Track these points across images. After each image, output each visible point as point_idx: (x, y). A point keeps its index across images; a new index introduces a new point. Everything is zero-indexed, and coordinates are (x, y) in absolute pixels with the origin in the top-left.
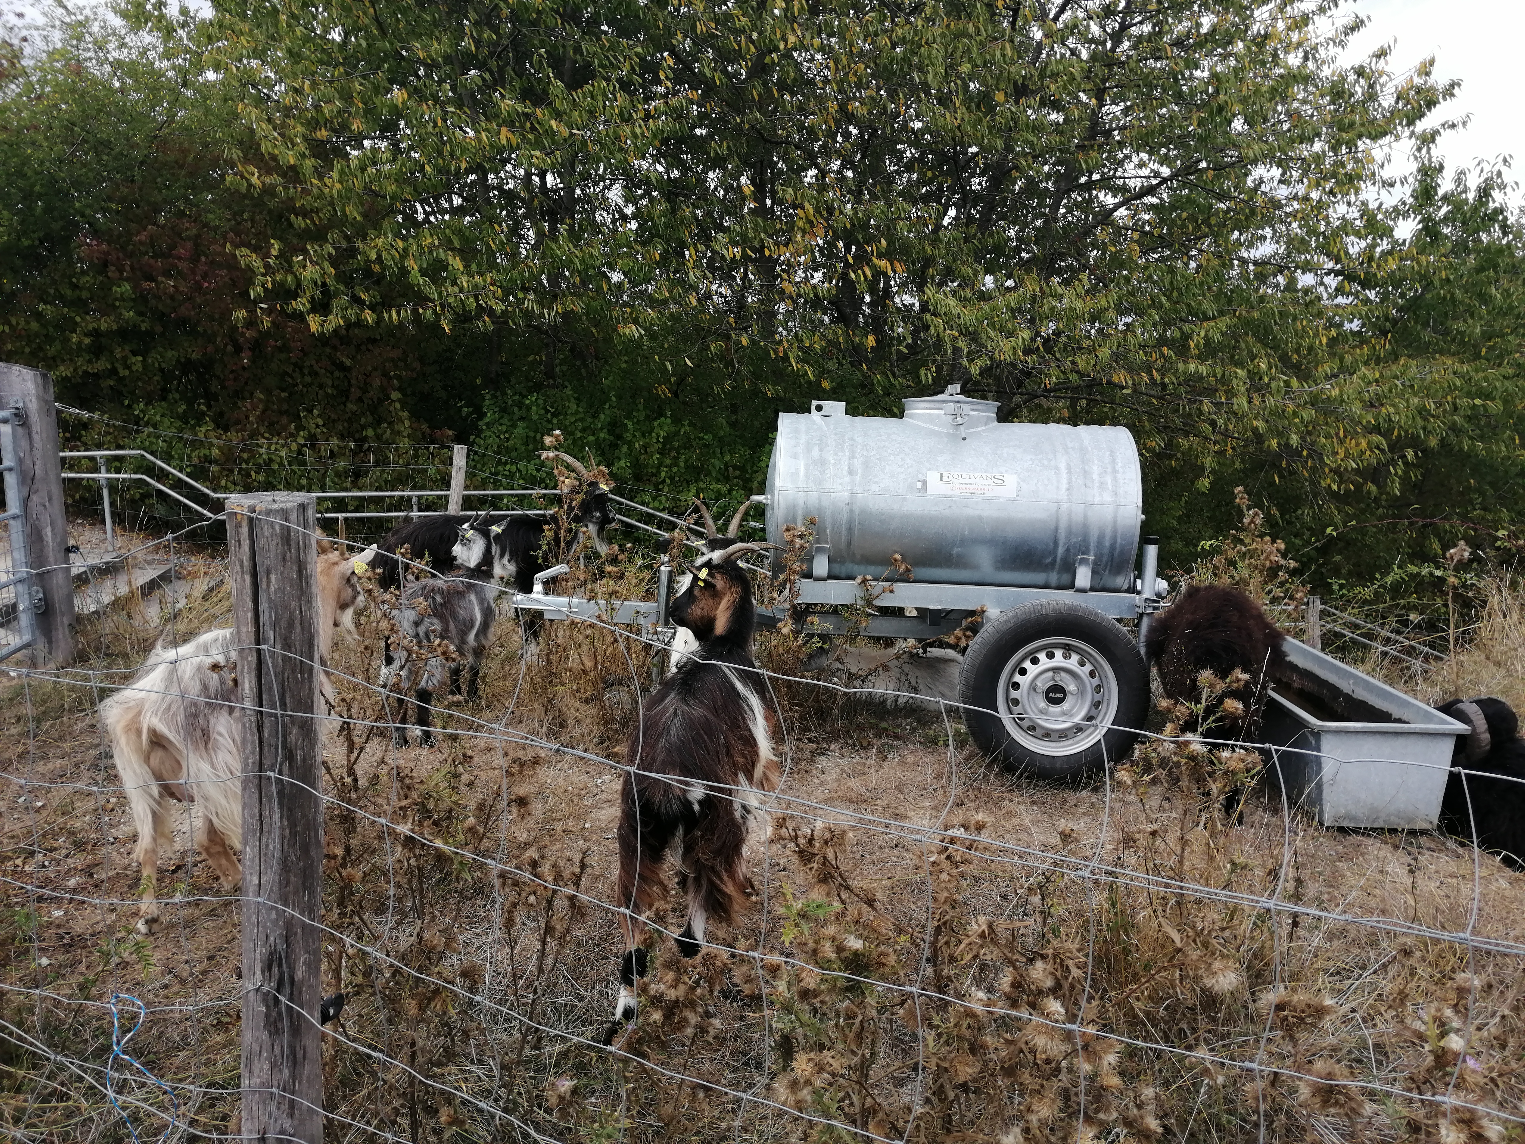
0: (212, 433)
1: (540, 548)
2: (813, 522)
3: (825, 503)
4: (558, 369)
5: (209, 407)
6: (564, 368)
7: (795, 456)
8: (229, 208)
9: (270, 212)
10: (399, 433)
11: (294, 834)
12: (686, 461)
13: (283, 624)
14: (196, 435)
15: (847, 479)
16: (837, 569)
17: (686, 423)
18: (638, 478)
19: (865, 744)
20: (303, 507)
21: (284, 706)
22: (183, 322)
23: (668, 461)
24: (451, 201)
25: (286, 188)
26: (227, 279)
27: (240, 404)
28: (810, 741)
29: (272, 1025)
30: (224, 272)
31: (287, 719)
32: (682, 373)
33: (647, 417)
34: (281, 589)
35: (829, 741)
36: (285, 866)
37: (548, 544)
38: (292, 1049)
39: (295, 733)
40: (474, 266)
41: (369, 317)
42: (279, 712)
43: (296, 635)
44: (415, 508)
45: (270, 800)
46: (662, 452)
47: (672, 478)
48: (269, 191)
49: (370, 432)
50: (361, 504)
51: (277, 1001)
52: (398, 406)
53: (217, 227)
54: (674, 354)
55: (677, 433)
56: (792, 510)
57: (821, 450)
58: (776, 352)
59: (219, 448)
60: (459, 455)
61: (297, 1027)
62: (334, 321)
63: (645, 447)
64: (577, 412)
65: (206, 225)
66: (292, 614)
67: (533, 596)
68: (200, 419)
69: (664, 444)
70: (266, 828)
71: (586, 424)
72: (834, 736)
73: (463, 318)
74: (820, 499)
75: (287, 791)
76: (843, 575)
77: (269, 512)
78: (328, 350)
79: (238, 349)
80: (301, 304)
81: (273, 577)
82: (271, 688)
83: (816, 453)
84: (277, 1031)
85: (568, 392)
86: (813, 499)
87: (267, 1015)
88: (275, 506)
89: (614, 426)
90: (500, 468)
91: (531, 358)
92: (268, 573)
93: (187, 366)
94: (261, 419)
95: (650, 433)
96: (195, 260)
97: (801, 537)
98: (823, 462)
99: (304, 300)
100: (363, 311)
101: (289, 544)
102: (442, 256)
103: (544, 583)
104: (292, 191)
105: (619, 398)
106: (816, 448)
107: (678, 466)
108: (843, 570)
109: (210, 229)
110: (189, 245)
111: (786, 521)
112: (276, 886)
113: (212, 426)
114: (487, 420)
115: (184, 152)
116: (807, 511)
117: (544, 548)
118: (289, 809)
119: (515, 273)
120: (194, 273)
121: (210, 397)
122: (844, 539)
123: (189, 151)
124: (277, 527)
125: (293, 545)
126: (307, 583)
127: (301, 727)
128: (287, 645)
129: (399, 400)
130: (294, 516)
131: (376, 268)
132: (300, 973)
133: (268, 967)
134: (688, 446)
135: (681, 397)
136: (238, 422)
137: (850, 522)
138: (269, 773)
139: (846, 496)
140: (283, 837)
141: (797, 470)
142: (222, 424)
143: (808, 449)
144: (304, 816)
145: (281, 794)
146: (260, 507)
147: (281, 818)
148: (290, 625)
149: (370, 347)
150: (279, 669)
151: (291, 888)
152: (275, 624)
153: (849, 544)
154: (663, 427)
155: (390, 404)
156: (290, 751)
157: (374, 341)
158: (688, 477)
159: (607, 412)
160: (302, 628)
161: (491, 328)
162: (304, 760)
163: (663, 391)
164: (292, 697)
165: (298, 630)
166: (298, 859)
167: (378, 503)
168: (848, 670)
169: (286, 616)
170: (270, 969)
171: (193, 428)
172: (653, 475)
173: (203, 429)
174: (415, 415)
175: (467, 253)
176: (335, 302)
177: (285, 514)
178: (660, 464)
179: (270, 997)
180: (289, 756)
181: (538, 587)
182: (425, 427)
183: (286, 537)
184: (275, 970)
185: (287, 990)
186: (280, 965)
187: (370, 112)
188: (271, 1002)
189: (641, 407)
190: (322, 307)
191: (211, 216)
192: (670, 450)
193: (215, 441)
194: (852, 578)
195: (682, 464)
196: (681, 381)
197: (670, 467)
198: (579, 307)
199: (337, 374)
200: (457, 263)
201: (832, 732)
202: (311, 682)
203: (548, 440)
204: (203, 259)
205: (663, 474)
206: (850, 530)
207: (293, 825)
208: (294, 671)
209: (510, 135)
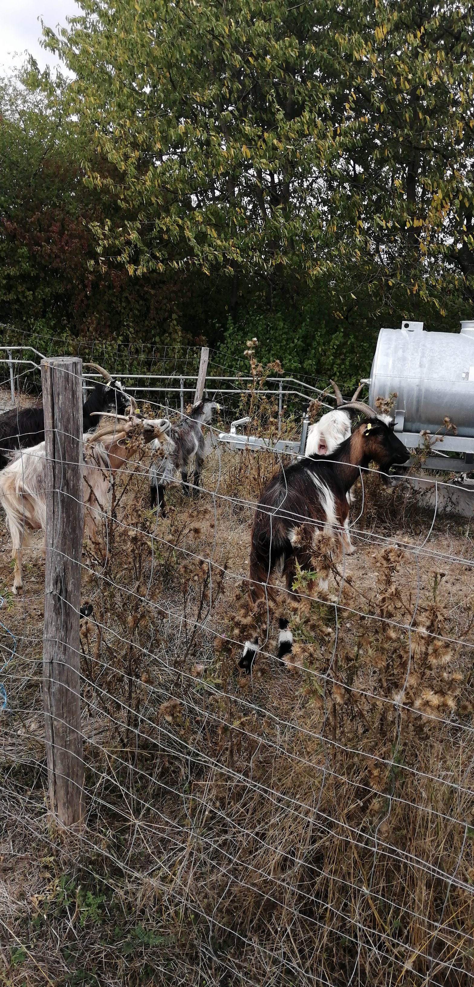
0: (69, 338)
1: (239, 406)
2: (395, 396)
3: (404, 384)
4: (272, 300)
5: (69, 322)
6: (276, 300)
7: (387, 355)
8: (82, 202)
9: (104, 204)
10: (175, 340)
11: (68, 521)
12: (350, 362)
13: (65, 420)
14: (61, 338)
15: (419, 370)
16: (409, 425)
17: (352, 337)
18: (318, 372)
19: (418, 532)
20: (75, 364)
21: (64, 459)
22: (56, 271)
23: (339, 361)
24: (213, 193)
25: (116, 187)
26: (78, 245)
27: (84, 320)
28: (385, 528)
29: (57, 611)
30: (76, 241)
31: (66, 466)
32: (351, 305)
33: (327, 332)
34: (64, 403)
35: (396, 529)
36: (64, 535)
37: (244, 405)
38: (66, 622)
39: (69, 473)
40: (223, 235)
41: (161, 267)
42: (62, 461)
43: (71, 425)
44: (182, 386)
45: (58, 504)
46: (336, 355)
47: (340, 372)
48: (105, 190)
49: (157, 339)
50: (153, 382)
51: (59, 599)
52: (175, 322)
53: (74, 213)
54: (346, 291)
55: (345, 343)
56: (382, 389)
57: (404, 352)
58: (411, 291)
59: (73, 347)
60: (205, 354)
61: (68, 613)
62: (141, 270)
63: (325, 351)
64: (284, 328)
65: (68, 212)
66: (69, 415)
67: (231, 434)
68: (63, 330)
69: (337, 350)
70: (56, 517)
71: (289, 336)
72: (400, 527)
73: (215, 267)
74: (400, 382)
75: (66, 500)
76: (414, 429)
77: (59, 365)
78: (137, 287)
79: (85, 286)
80: (123, 258)
81: (61, 397)
82: (59, 450)
83: (400, 353)
84: (59, 613)
85: (279, 315)
86: (396, 382)
87: (55, 605)
88: (62, 363)
89: (307, 339)
90: (234, 363)
91: (257, 294)
92: (59, 395)
93: (57, 297)
94: (96, 330)
95: (329, 343)
96: (61, 233)
97: (387, 404)
98: (404, 359)
99: (125, 256)
100: (158, 263)
101: (68, 381)
102: (204, 230)
103: (237, 428)
104: (119, 188)
105: (311, 319)
106: (401, 351)
107: (345, 364)
108: (415, 426)
109: (70, 214)
110: (58, 224)
111: (379, 394)
112: (60, 544)
113: (69, 332)
114: (229, 332)
115: (59, 167)
116: (392, 389)
117: (241, 407)
118: (66, 509)
119: (247, 240)
120: (61, 242)
121: (70, 316)
122: (414, 408)
123: (61, 167)
124: (63, 373)
125: (70, 382)
126: (77, 401)
127: (73, 470)
128: (66, 430)
129: (176, 319)
130: (71, 368)
131: (166, 237)
132: (70, 588)
133: (56, 583)
134: (352, 351)
135: (350, 320)
136: (83, 331)
137: (419, 397)
138: (57, 490)
139: (417, 381)
140: (64, 522)
141: (388, 363)
142: (76, 333)
143: (396, 351)
144: (73, 513)
145: (63, 501)
146: (56, 363)
147: (63, 512)
148: (68, 420)
149: (161, 285)
150: (63, 441)
151: (66, 547)
152: (61, 420)
153: (417, 410)
154: (337, 339)
155: (171, 321)
156: (67, 481)
157: (164, 282)
158: (351, 372)
159: (304, 329)
160: (74, 422)
161: (233, 273)
162: (74, 486)
163: (339, 315)
164: (69, 455)
165: (72, 423)
166: (70, 534)
167: (163, 382)
168: (412, 488)
169: (66, 416)
170: (57, 584)
171: (59, 334)
172: (329, 370)
173: (65, 335)
174: (185, 329)
175: (220, 226)
176: (142, 257)
177: (66, 366)
178: (334, 363)
179: (56, 597)
180: (67, 483)
181: (233, 430)
182: (189, 336)
183: (67, 378)
184: (59, 584)
185: (64, 593)
186: (61, 583)
187: (165, 139)
188: (57, 599)
189: (323, 326)
190: (135, 261)
191: (70, 207)
192: (340, 354)
193: (71, 342)
194: (418, 432)
195: (348, 363)
196: (350, 310)
197: (340, 365)
198: (285, 261)
199: (141, 302)
200: (213, 233)
201: (399, 524)
202: (78, 449)
203: (249, 343)
204: (66, 232)
205: (335, 369)
206: (418, 402)
207: (68, 517)
208: (69, 443)
209: (248, 151)
